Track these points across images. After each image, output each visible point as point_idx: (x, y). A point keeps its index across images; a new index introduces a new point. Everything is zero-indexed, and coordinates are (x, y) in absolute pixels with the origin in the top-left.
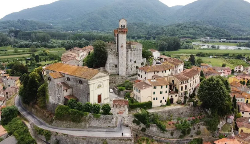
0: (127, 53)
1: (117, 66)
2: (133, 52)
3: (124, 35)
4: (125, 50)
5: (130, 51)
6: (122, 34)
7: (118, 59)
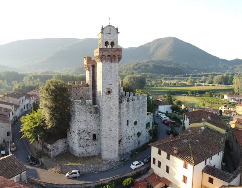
0: (120, 107)
1: (97, 137)
2: (131, 103)
3: (113, 64)
4: (117, 101)
5: (125, 102)
6: (109, 62)
7: (100, 120)
